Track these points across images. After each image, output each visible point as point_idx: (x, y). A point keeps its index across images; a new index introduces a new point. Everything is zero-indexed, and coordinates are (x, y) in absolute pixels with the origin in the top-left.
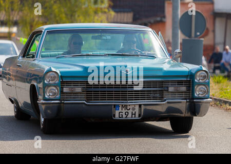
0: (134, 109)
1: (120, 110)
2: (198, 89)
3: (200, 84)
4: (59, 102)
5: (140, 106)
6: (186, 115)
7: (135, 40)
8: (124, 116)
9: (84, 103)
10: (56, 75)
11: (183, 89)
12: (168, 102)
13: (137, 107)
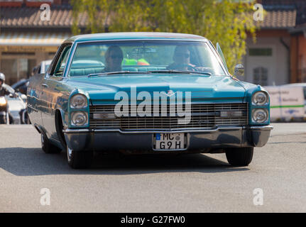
0: (178, 138)
1: (162, 140)
2: (255, 114)
3: (257, 108)
4: (87, 130)
5: (186, 134)
6: (243, 145)
7: (189, 53)
8: (167, 147)
9: (118, 132)
10: (84, 98)
11: (239, 113)
12: (220, 130)
13: (182, 137)
